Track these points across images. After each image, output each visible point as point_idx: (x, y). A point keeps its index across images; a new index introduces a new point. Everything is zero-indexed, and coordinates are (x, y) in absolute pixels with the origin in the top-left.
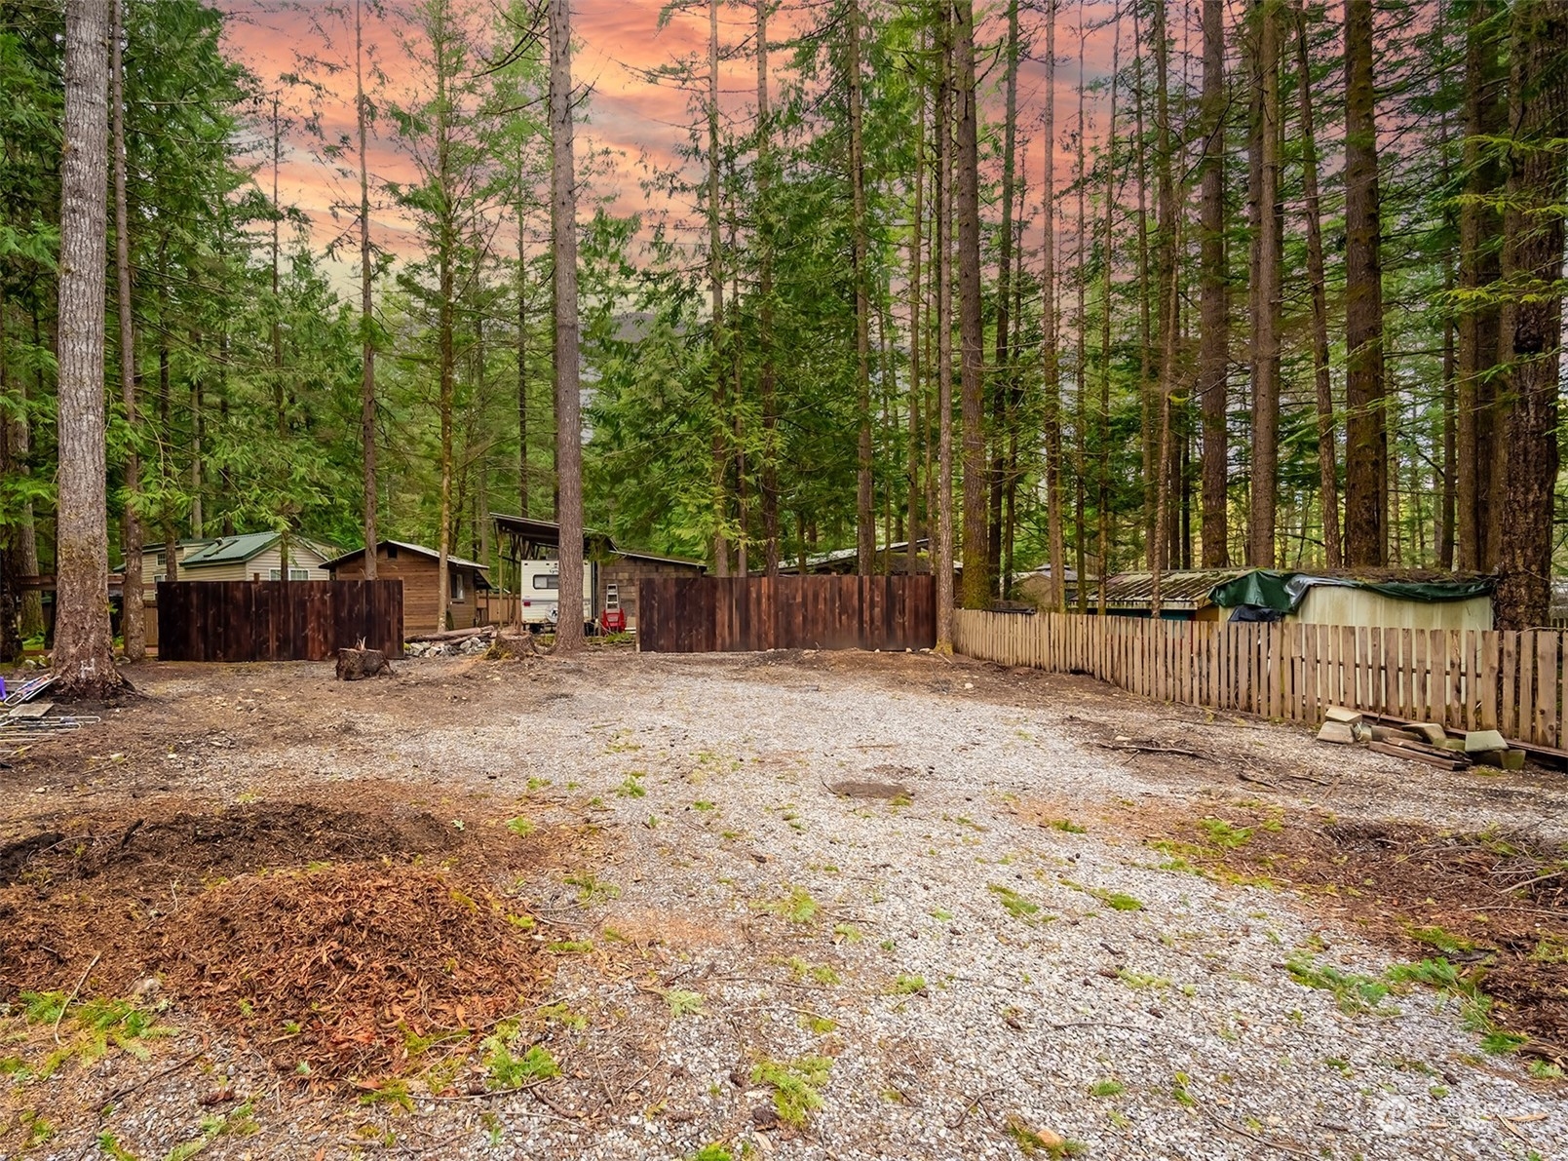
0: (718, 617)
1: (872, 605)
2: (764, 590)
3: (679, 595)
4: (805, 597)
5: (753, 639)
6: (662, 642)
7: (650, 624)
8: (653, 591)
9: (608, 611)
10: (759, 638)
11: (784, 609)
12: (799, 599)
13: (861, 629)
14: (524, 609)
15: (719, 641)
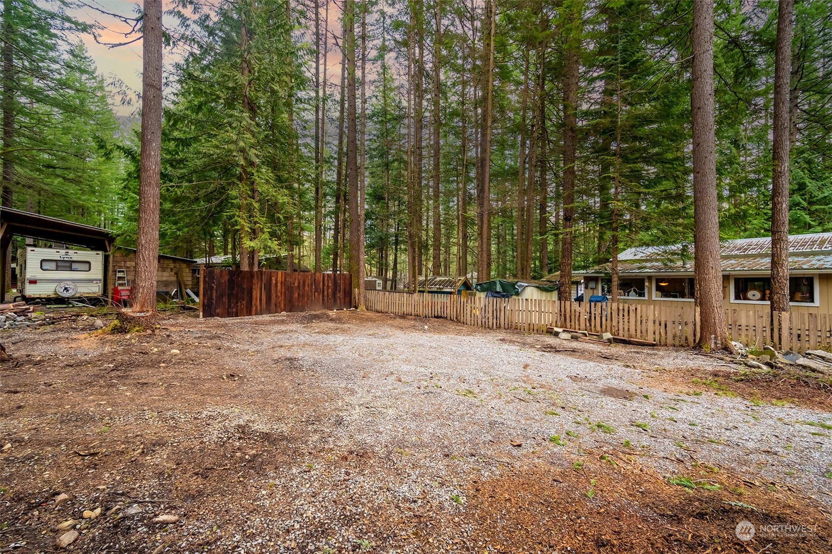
0: (254, 293)
1: (328, 289)
2: (279, 279)
3: (231, 281)
4: (299, 283)
5: (273, 307)
6: (218, 311)
7: (210, 299)
8: (213, 278)
9: (120, 288)
10: (276, 305)
11: (289, 289)
12: (296, 284)
13: (323, 300)
14: (27, 285)
15: (254, 309)
